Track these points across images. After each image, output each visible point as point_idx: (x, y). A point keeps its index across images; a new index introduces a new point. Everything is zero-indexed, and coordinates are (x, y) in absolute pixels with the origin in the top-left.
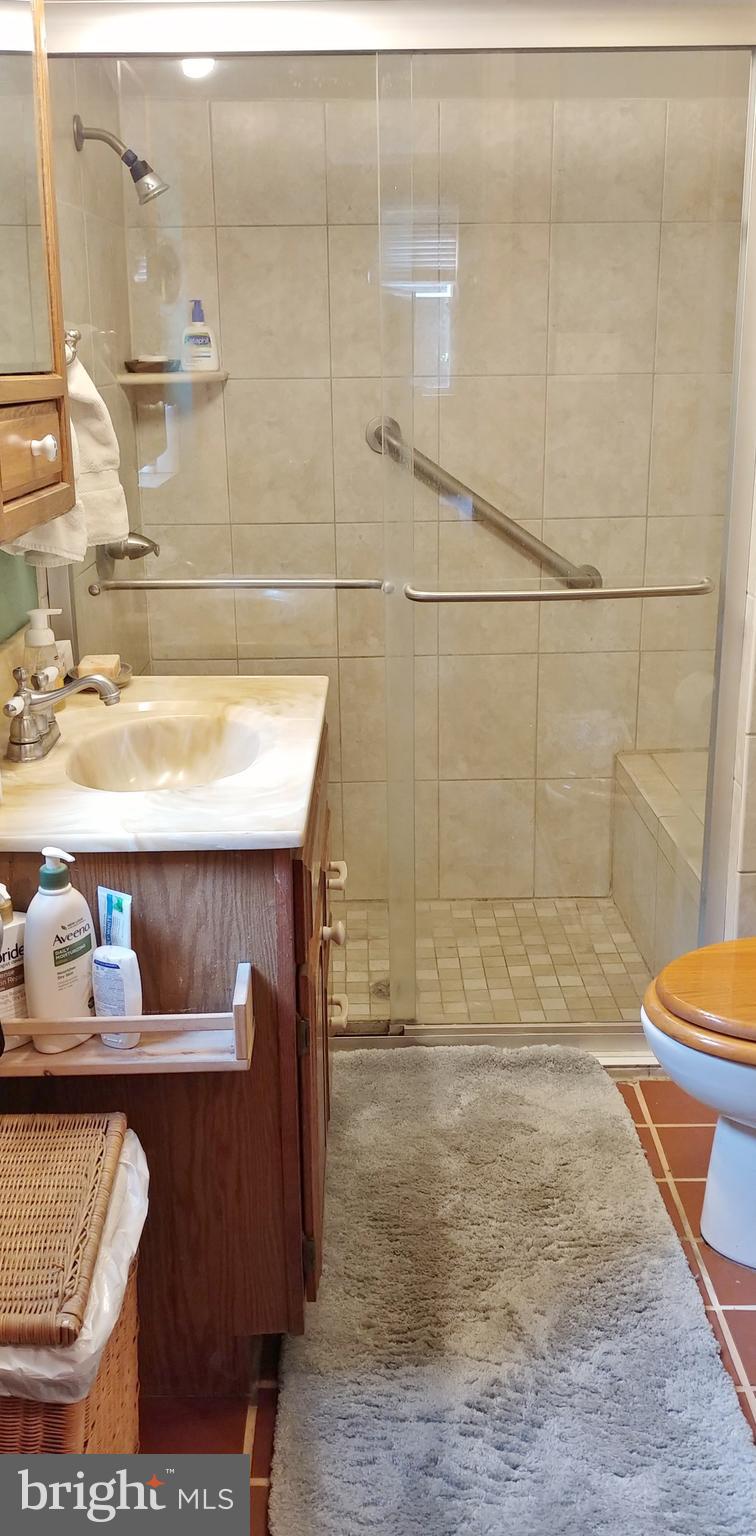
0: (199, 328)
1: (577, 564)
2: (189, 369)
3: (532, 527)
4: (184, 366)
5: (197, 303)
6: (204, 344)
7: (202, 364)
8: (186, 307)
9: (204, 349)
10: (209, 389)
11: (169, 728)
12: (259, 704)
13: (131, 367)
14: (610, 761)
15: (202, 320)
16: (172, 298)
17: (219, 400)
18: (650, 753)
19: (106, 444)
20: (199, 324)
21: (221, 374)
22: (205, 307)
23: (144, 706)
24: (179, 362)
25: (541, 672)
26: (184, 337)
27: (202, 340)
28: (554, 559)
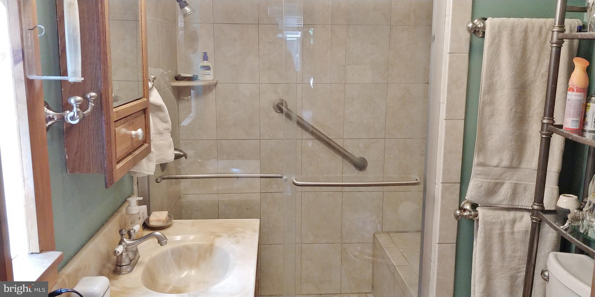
0: (206, 63)
1: (357, 157)
2: (202, 79)
3: (339, 142)
4: (200, 78)
5: (205, 53)
6: (208, 69)
7: (208, 78)
8: (200, 55)
9: (208, 71)
10: (209, 88)
11: (188, 248)
12: (229, 237)
13: (178, 78)
14: (371, 236)
15: (207, 60)
16: (195, 51)
17: (214, 92)
18: (388, 233)
19: (166, 122)
20: (206, 62)
21: (215, 81)
22: (208, 55)
23: (178, 238)
24: (197, 76)
25: (343, 199)
26: (200, 67)
27: (208, 68)
28: (349, 155)
